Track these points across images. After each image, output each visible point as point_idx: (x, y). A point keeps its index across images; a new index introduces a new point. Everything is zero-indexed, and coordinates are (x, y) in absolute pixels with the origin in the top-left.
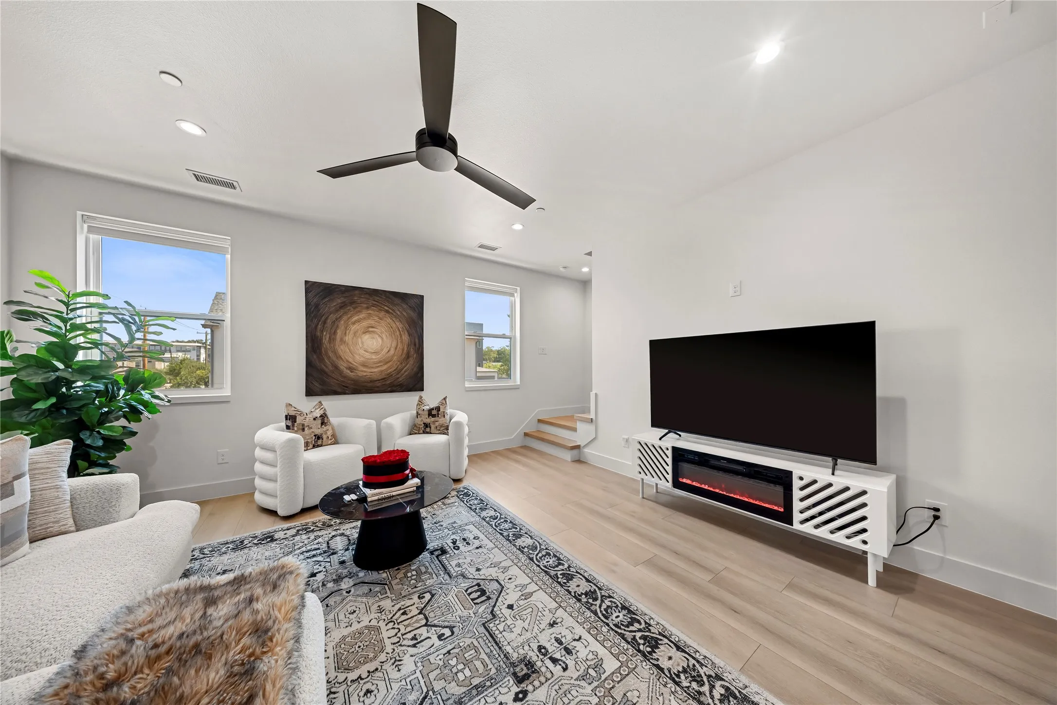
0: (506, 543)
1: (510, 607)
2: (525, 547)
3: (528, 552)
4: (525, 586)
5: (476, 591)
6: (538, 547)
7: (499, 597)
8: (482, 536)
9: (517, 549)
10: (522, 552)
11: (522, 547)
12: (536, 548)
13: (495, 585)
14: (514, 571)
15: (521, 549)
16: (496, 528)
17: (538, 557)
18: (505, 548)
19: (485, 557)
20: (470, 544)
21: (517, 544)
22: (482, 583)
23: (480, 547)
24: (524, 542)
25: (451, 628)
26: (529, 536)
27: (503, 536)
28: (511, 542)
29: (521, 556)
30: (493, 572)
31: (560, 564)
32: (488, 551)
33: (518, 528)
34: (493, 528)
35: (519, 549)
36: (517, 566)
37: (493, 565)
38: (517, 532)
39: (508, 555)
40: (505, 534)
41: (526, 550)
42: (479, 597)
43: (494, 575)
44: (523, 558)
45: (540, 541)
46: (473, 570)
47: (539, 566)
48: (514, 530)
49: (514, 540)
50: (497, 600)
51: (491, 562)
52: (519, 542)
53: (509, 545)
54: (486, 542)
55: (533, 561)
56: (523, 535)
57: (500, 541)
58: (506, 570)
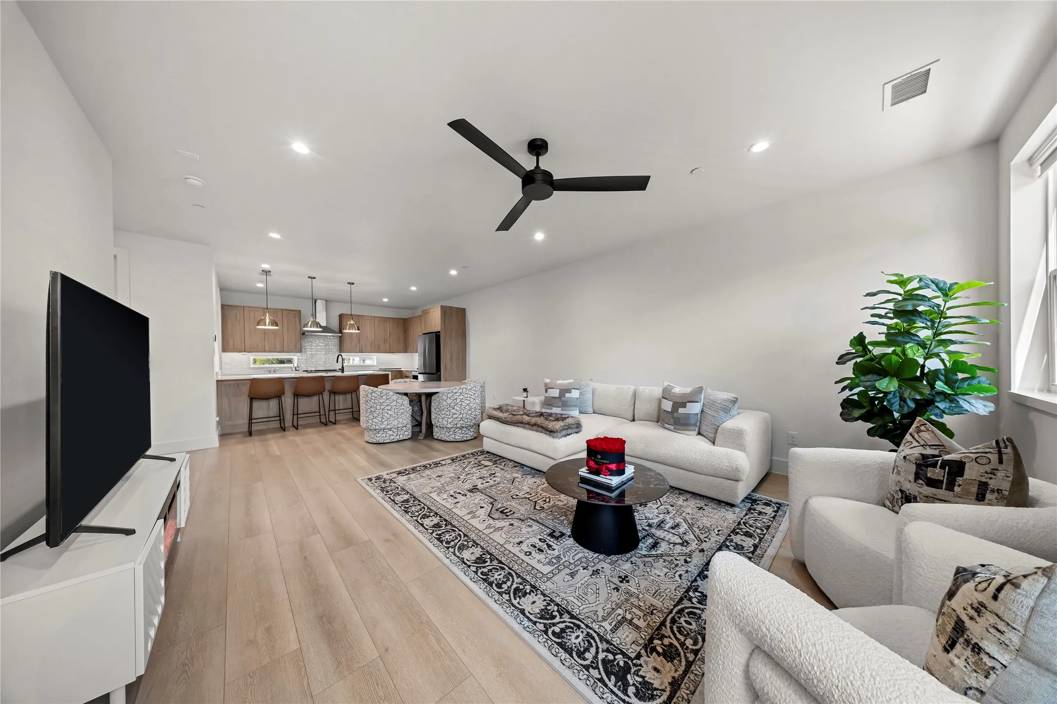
0: (493, 551)
1: (482, 507)
2: (471, 547)
3: (468, 542)
4: (473, 517)
5: (507, 512)
6: (456, 550)
7: (490, 512)
8: (522, 556)
9: (480, 545)
10: (474, 542)
11: (474, 546)
12: (459, 548)
13: (493, 516)
14: (481, 527)
15: (476, 544)
16: (510, 571)
17: (459, 539)
18: (492, 545)
19: (510, 535)
20: (531, 545)
21: (481, 550)
22: (505, 517)
23: (519, 544)
24: (472, 553)
25: (513, 498)
26: (465, 564)
27: (497, 559)
28: (487, 551)
29: (475, 538)
30: (499, 524)
31: (440, 535)
32: (509, 540)
33: (479, 574)
34: (513, 571)
35: (477, 544)
36: (479, 530)
37: (500, 528)
38: (480, 567)
39: (489, 538)
40: (495, 563)
41: (470, 544)
42: (504, 510)
43: (497, 522)
44: (473, 536)
45: (453, 557)
46: (516, 524)
47: (459, 530)
48: (485, 570)
49: (484, 554)
50: (491, 510)
51: (503, 530)
52: (478, 552)
53: (488, 549)
54: (516, 550)
55: (464, 533)
56: (473, 563)
57: (500, 553)
58: (489, 526)
